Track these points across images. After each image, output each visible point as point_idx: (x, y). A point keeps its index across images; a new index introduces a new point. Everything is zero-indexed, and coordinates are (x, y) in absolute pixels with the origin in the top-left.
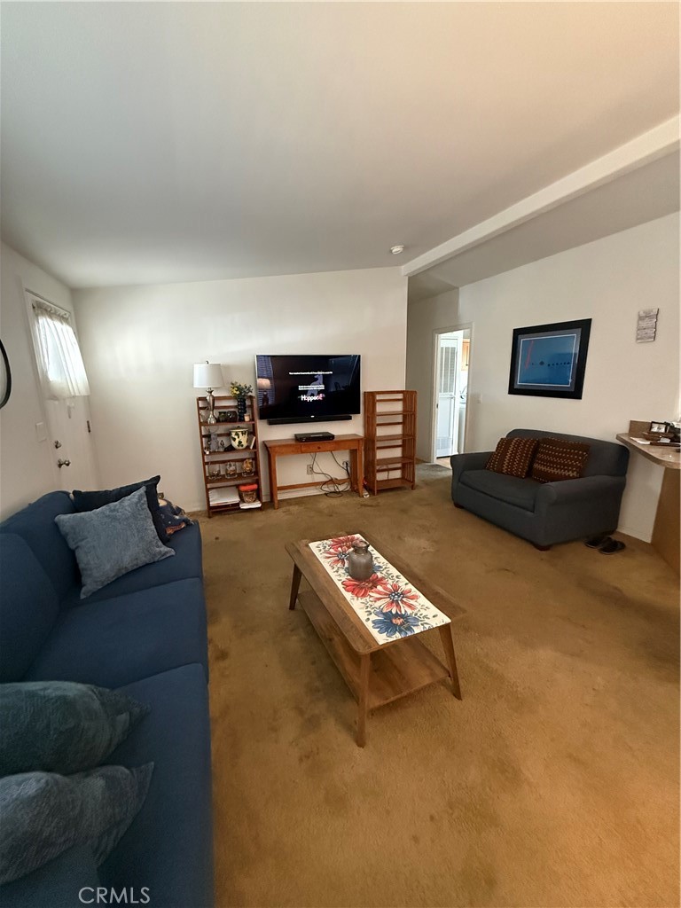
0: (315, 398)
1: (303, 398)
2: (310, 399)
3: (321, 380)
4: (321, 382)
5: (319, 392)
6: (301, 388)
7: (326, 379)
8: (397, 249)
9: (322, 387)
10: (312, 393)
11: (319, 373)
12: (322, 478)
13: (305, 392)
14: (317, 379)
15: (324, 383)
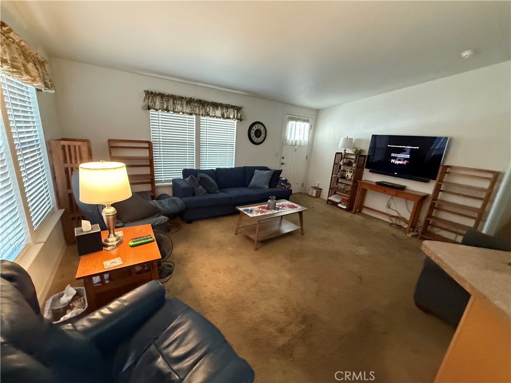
0: (401, 162)
1: (393, 161)
2: (397, 162)
3: (408, 151)
4: (408, 153)
5: (405, 159)
6: (393, 155)
7: (412, 152)
8: (466, 54)
9: (408, 156)
10: (400, 159)
11: (408, 147)
12: (395, 214)
13: (395, 158)
14: (405, 151)
15: (410, 154)
